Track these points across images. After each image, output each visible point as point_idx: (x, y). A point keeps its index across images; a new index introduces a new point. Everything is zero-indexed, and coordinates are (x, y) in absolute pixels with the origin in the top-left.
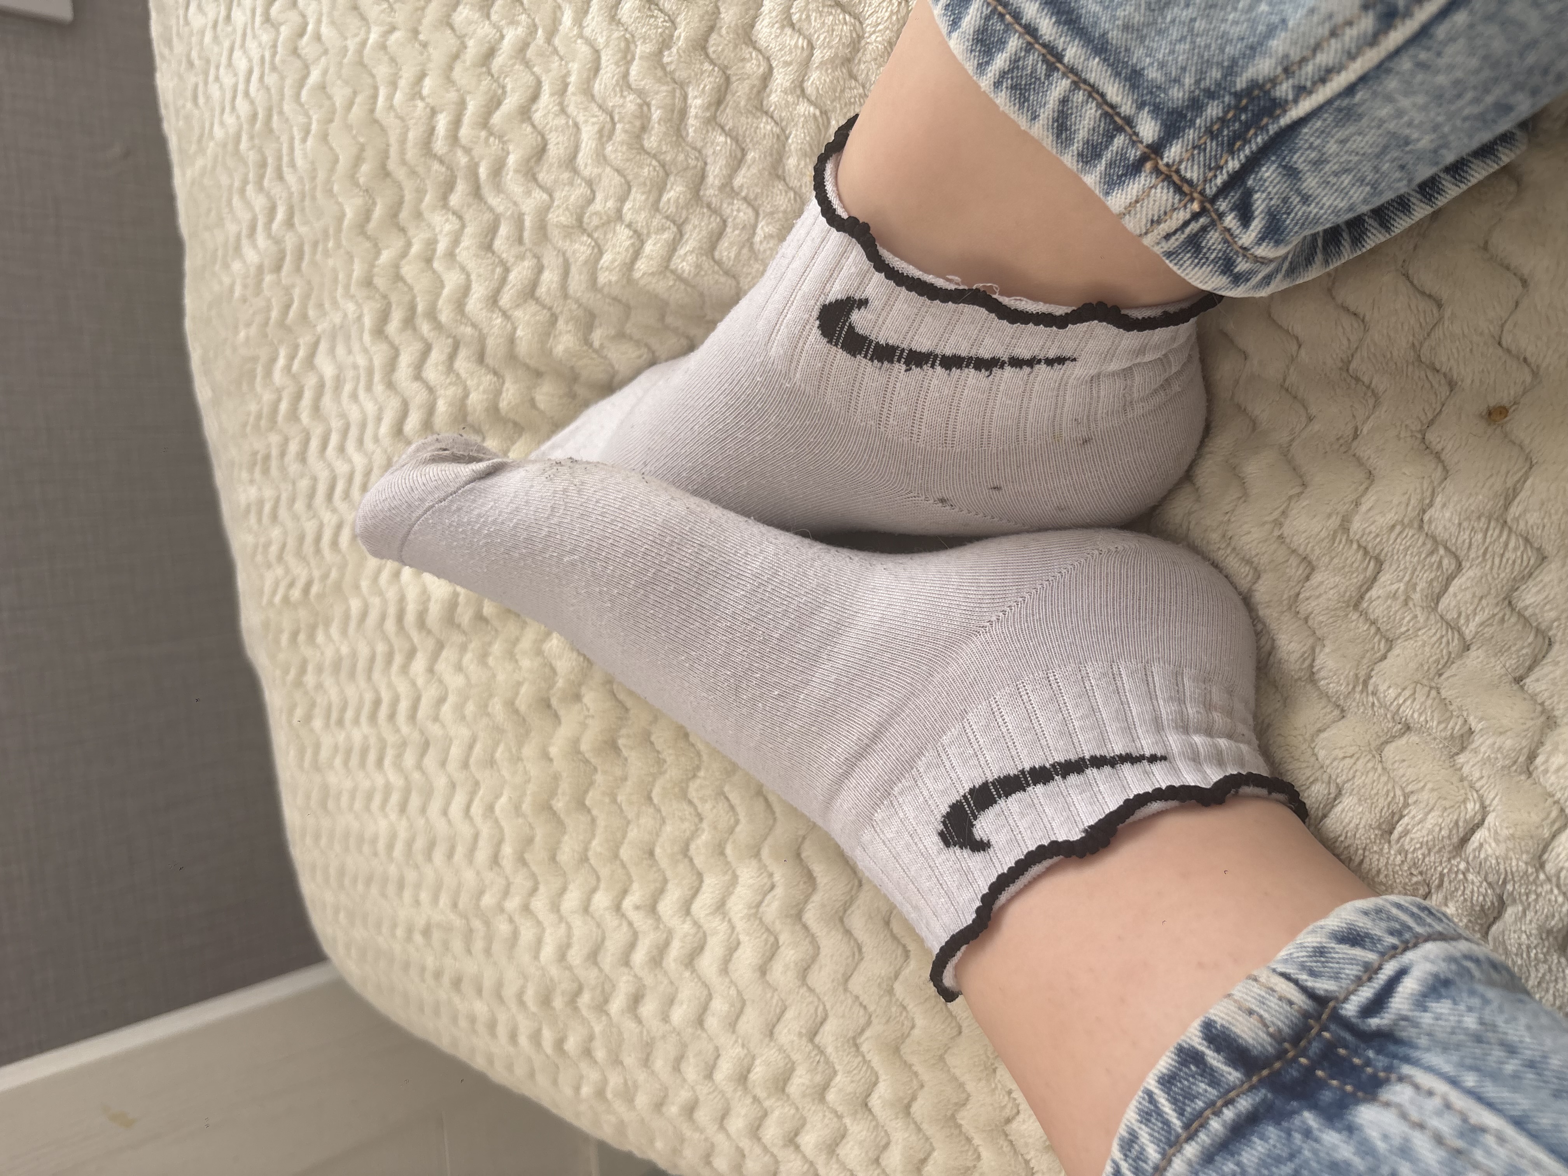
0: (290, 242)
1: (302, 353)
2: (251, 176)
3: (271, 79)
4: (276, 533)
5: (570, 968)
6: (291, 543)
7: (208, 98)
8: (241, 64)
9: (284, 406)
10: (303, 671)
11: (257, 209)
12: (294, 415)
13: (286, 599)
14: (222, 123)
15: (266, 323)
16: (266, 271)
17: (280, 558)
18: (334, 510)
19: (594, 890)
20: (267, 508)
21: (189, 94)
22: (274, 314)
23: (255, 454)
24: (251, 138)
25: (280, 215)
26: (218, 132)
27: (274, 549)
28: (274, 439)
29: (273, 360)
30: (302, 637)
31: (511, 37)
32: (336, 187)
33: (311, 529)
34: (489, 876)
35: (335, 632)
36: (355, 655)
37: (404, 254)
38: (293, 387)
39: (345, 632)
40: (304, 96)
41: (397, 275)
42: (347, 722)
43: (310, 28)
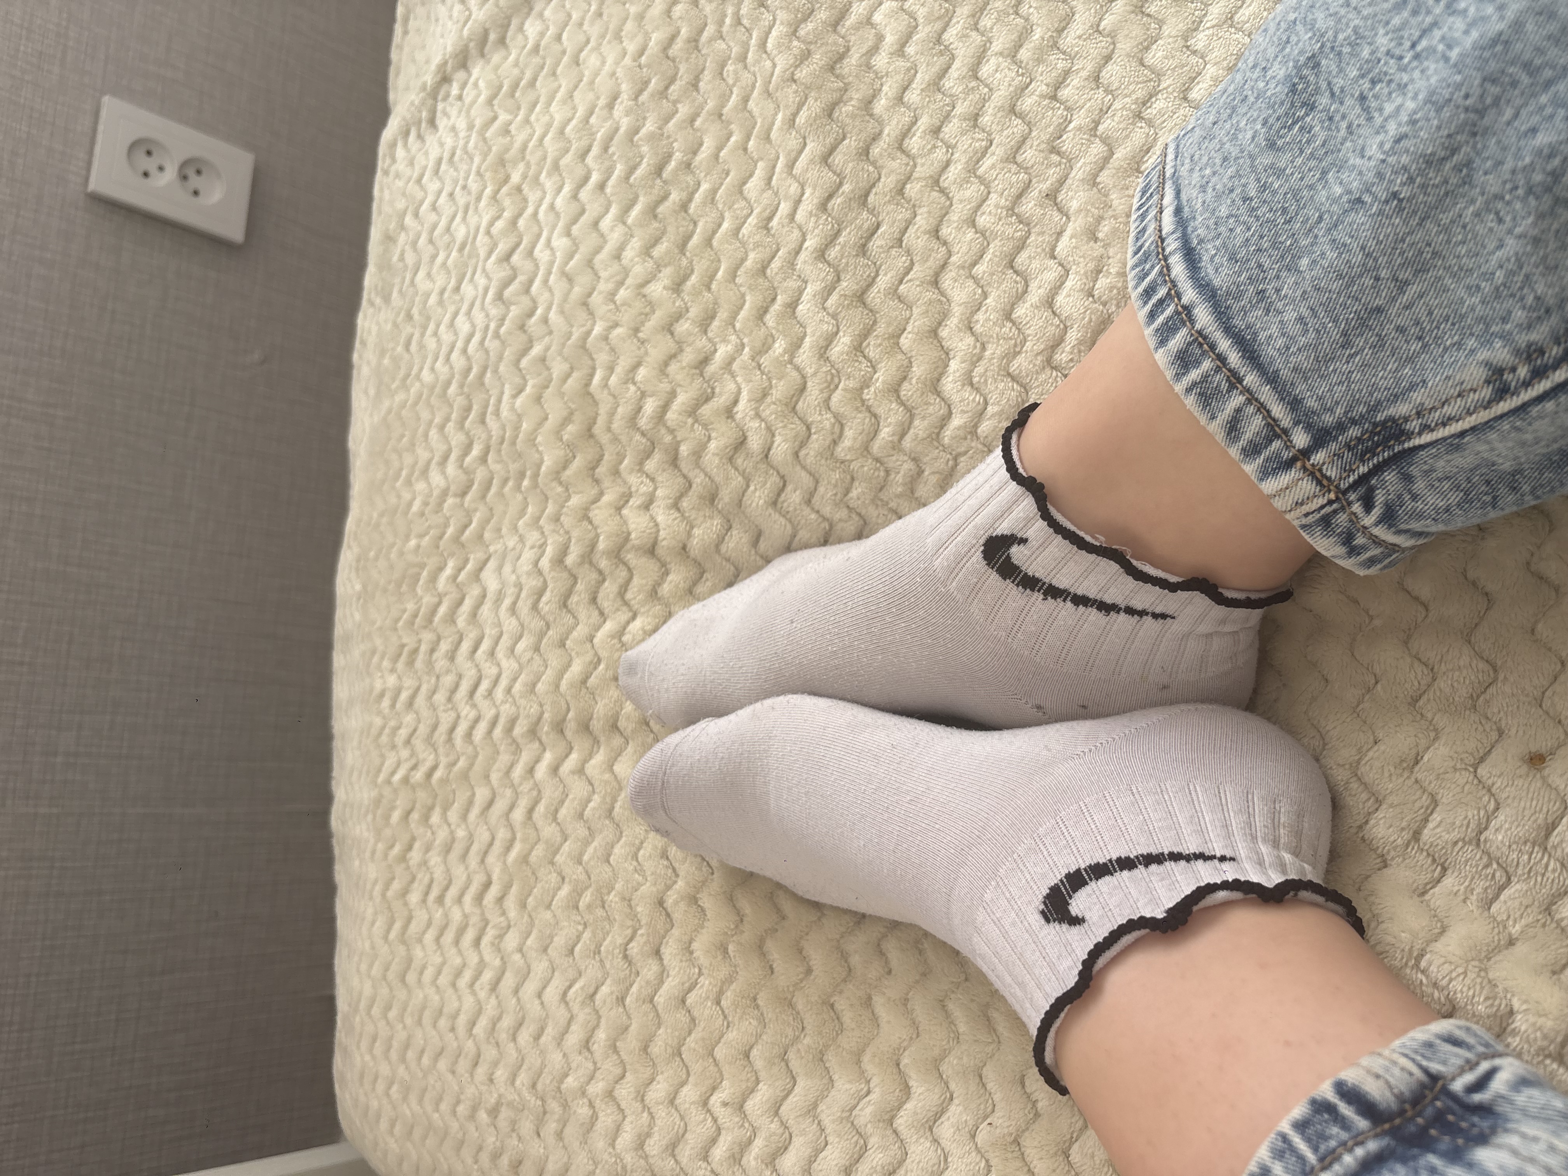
0: (480, 474)
2: (454, 416)
3: (492, 345)
4: (409, 719)
5: (646, 1157)
6: (423, 730)
7: (422, 346)
8: (463, 325)
9: (442, 610)
10: (410, 848)
11: (453, 443)
12: (451, 618)
13: (406, 780)
14: (432, 369)
15: (440, 537)
16: (451, 493)
17: (408, 742)
18: (474, 706)
19: (683, 1084)
21: (402, 340)
22: (450, 531)
23: (402, 646)
24: (461, 386)
25: (476, 451)
26: (426, 376)
27: (403, 733)
29: (441, 569)
30: (415, 816)
31: (723, 351)
32: (539, 439)
33: (446, 720)
34: (577, 1059)
35: (453, 815)
36: (471, 839)
37: (596, 500)
38: (454, 595)
39: (464, 817)
40: (524, 363)
41: (585, 516)
42: (448, 900)
43: (539, 312)
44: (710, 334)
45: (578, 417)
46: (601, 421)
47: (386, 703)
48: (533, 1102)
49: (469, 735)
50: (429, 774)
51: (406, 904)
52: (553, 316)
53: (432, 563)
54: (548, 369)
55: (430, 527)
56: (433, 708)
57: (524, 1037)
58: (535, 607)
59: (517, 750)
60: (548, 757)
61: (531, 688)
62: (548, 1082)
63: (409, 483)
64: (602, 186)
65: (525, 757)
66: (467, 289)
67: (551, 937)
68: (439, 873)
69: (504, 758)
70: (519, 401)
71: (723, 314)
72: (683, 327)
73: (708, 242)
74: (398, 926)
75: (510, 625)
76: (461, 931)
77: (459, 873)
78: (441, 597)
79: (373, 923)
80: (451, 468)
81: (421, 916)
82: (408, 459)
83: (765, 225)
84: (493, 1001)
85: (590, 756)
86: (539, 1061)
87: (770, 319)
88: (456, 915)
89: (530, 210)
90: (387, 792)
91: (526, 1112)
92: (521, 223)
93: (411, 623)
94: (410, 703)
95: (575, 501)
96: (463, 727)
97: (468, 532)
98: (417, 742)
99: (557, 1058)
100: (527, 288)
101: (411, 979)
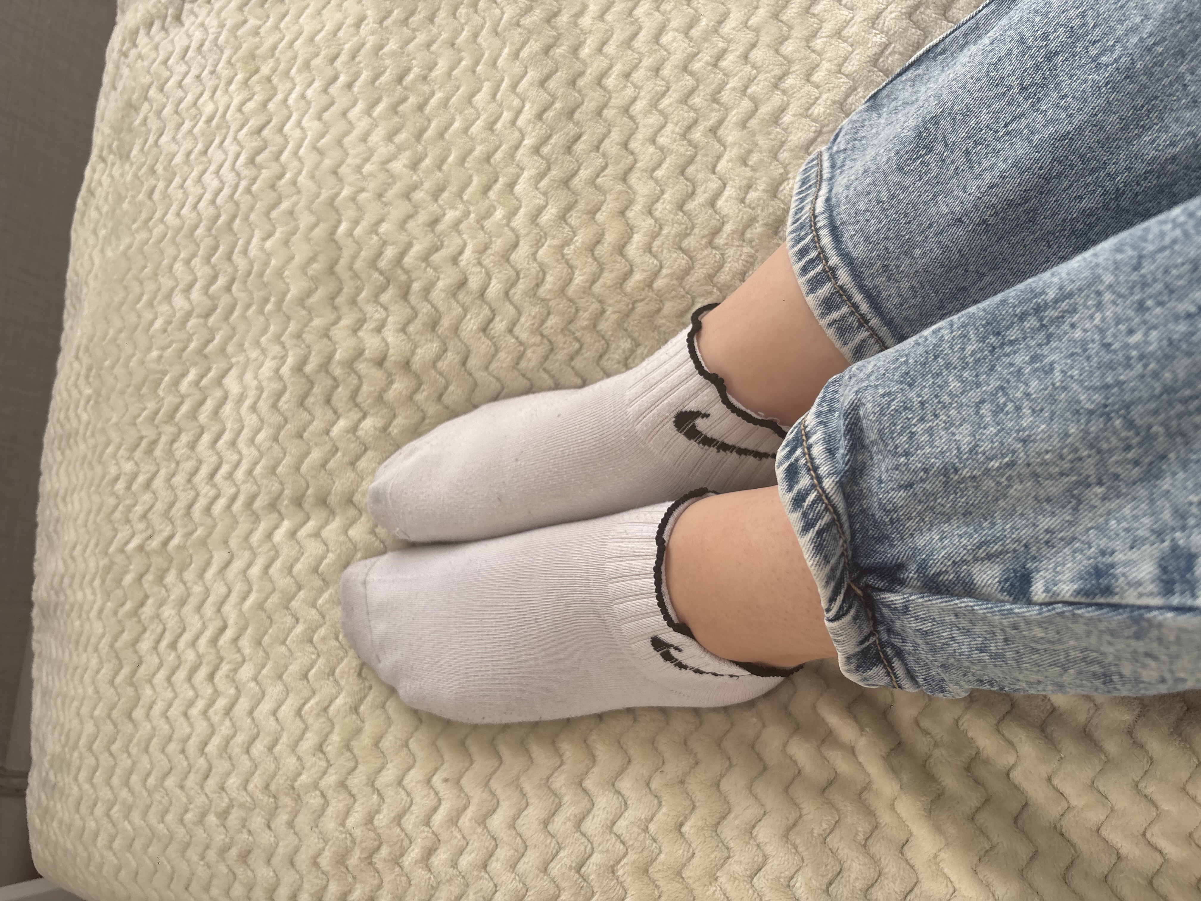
0: (224, 301)
1: (213, 374)
3: (242, 199)
11: (199, 274)
12: (193, 414)
13: (141, 548)
14: (178, 214)
15: (183, 349)
16: (194, 315)
17: (144, 516)
18: (215, 486)
21: (144, 189)
22: (193, 345)
23: (141, 438)
24: (209, 229)
25: (221, 281)
26: (171, 219)
29: (184, 375)
30: (150, 577)
31: (450, 216)
32: (287, 273)
33: (184, 497)
34: (309, 760)
35: (189, 575)
36: (207, 592)
37: (335, 322)
38: (197, 396)
39: (201, 575)
40: (274, 214)
41: (325, 334)
42: (182, 644)
43: (288, 176)
44: (441, 202)
45: (322, 258)
46: (343, 262)
47: (120, 486)
48: (266, 800)
49: (208, 510)
50: (165, 543)
51: (136, 652)
52: (302, 179)
53: (176, 370)
54: (296, 220)
55: (172, 342)
56: (172, 488)
57: (258, 748)
58: (274, 406)
59: (257, 519)
60: (286, 525)
61: (272, 470)
62: (281, 782)
63: (150, 304)
64: (349, 86)
65: (263, 527)
67: (286, 667)
68: (172, 624)
69: (243, 527)
70: (268, 244)
71: (452, 189)
72: (419, 195)
73: (441, 135)
74: (125, 671)
75: (251, 420)
76: (194, 670)
77: (194, 623)
78: (183, 398)
79: (98, 672)
80: (196, 294)
81: (153, 660)
82: (150, 286)
83: (491, 126)
84: (227, 723)
85: (326, 523)
86: (273, 766)
87: (492, 194)
88: (190, 656)
89: (279, 97)
90: (119, 559)
91: (257, 810)
92: (271, 106)
93: (152, 418)
94: (148, 485)
95: (317, 322)
96: (202, 503)
97: (210, 347)
98: (153, 517)
99: (291, 762)
100: (277, 157)
101: (138, 714)
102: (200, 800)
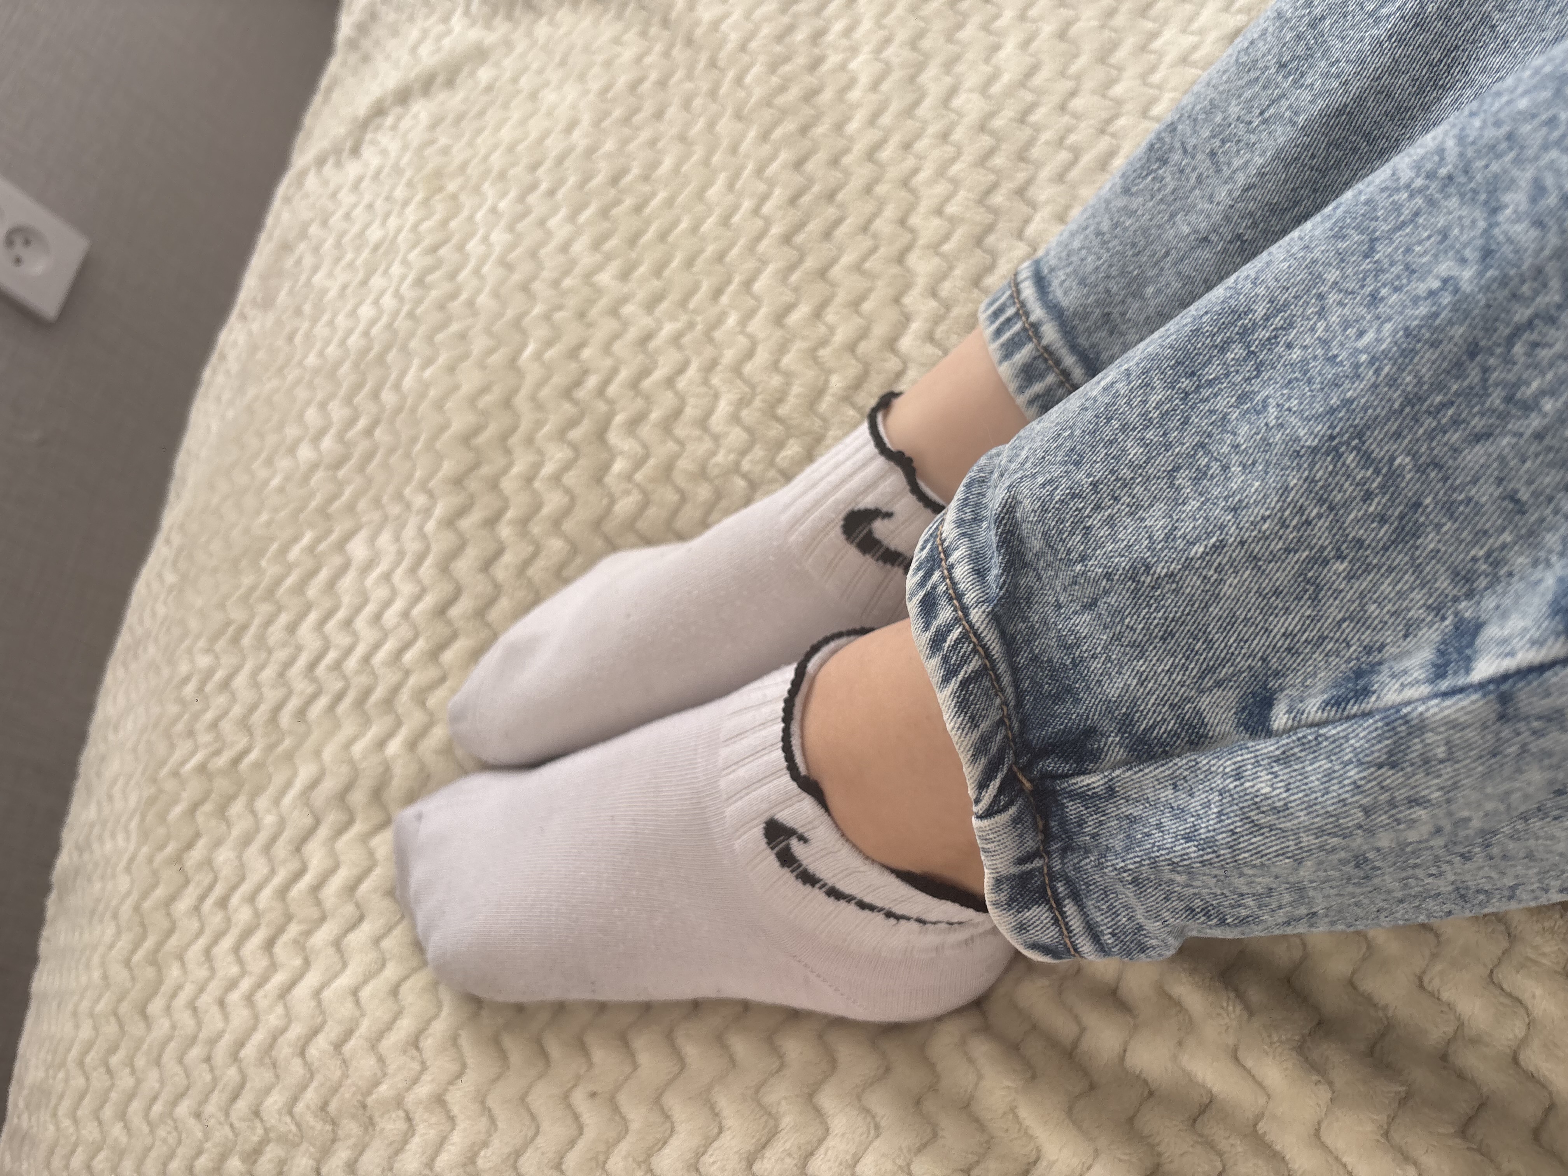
0: (362, 446)
1: (334, 537)
2: (341, 393)
3: (402, 325)
4: (221, 700)
6: (237, 711)
7: (309, 336)
8: (366, 311)
9: (290, 581)
10: (190, 846)
11: (335, 419)
12: (300, 588)
13: (202, 769)
14: (321, 354)
15: (301, 509)
16: (322, 467)
17: (214, 725)
18: (314, 680)
20: (219, 675)
21: (285, 334)
22: (313, 504)
23: (228, 624)
24: (356, 365)
25: (362, 423)
26: (311, 361)
27: (209, 716)
28: (264, 609)
29: (296, 539)
30: (208, 807)
31: (669, 329)
32: (449, 404)
33: (272, 696)
35: (262, 802)
36: (282, 824)
37: (505, 471)
38: (310, 565)
39: (277, 801)
41: (493, 485)
42: (235, 900)
43: (464, 296)
44: (656, 314)
45: (497, 388)
46: (524, 392)
47: (189, 689)
48: (319, 1128)
49: (302, 713)
50: (236, 761)
51: (169, 915)
52: (481, 298)
53: (287, 535)
54: (468, 343)
55: (289, 502)
56: (257, 686)
57: (319, 1047)
58: (413, 573)
59: (367, 722)
60: (404, 731)
61: (397, 657)
62: (347, 1096)
63: (269, 461)
64: (551, 193)
65: (373, 732)
66: (377, 281)
68: (227, 872)
69: (346, 731)
70: (428, 373)
71: (673, 297)
72: (628, 309)
73: (662, 238)
74: (149, 943)
75: (379, 593)
76: (247, 933)
77: (258, 868)
78: (290, 568)
79: (111, 947)
80: (327, 443)
81: (190, 926)
82: (272, 439)
83: (725, 222)
84: (280, 1010)
86: (338, 1073)
87: (724, 298)
88: (243, 915)
89: (465, 213)
90: (170, 785)
91: (304, 1146)
92: (453, 224)
93: (245, 598)
94: (225, 684)
96: (294, 703)
97: (337, 504)
98: (226, 726)
99: (366, 1065)
100: (452, 276)
101: (155, 1007)
102: (222, 1133)
